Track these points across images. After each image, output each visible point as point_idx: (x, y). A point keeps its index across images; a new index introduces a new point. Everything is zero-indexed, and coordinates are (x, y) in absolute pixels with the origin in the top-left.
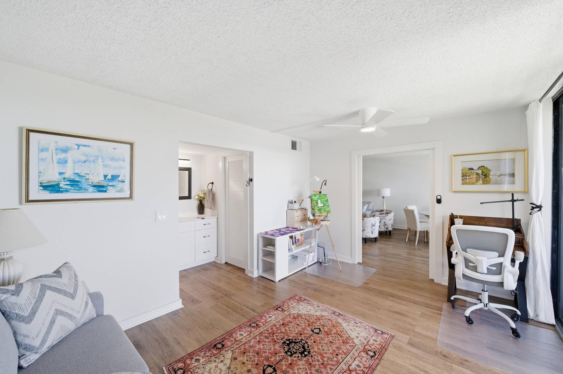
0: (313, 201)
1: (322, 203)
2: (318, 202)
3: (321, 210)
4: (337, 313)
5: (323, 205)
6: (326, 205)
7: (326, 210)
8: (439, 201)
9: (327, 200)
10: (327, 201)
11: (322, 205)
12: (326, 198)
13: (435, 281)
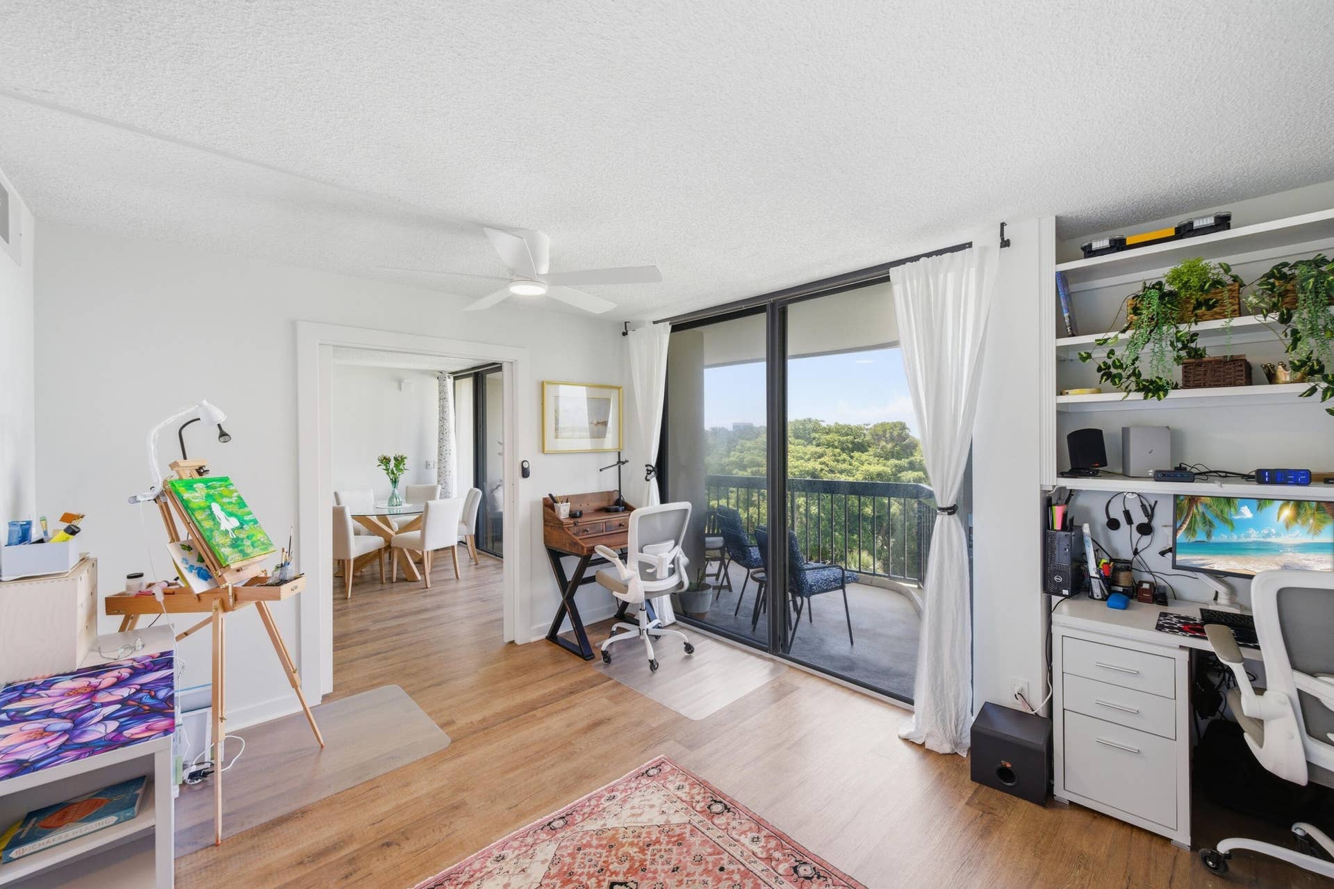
0: (193, 510)
1: (231, 514)
2: (212, 512)
3: (239, 542)
4: (557, 822)
5: (237, 524)
6: (247, 522)
7: (254, 539)
8: (525, 473)
9: (239, 497)
10: (241, 503)
11: (235, 523)
12: (236, 494)
13: (518, 642)
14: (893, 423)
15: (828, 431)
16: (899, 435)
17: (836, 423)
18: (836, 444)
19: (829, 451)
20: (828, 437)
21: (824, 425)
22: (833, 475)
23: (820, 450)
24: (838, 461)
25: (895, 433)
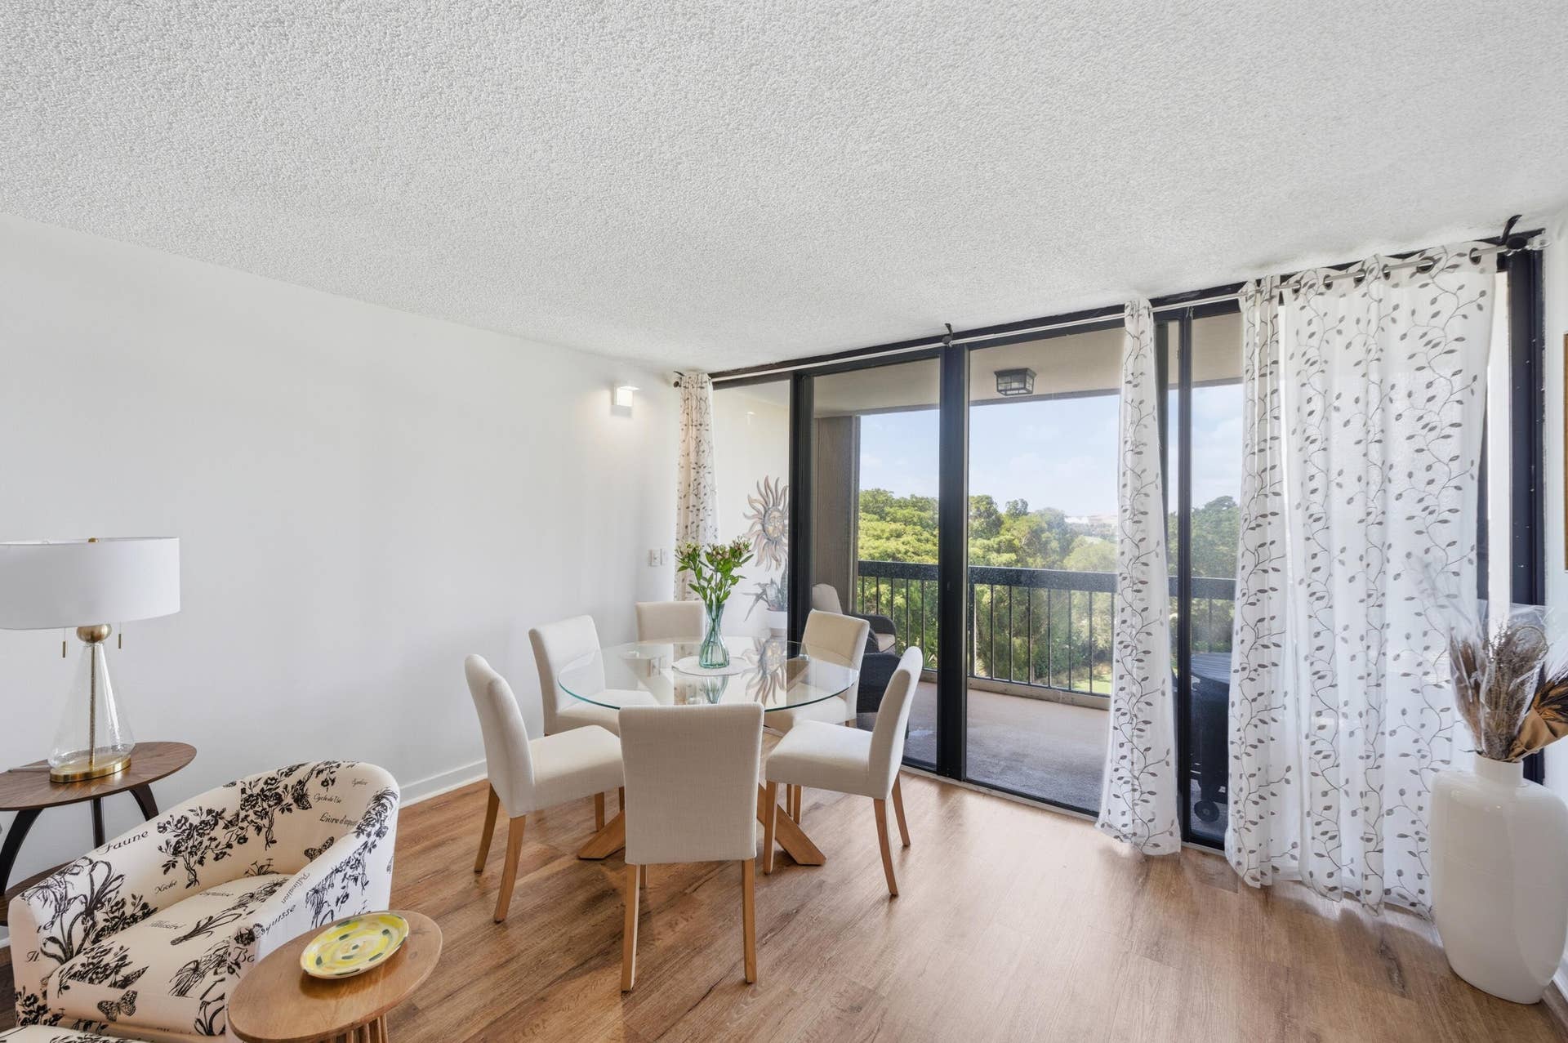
14: (979, 496)
15: (903, 505)
16: (987, 510)
17: (912, 496)
18: (915, 520)
19: (909, 528)
20: (906, 512)
21: (896, 496)
22: (920, 558)
23: (899, 526)
24: (919, 540)
25: (982, 509)
